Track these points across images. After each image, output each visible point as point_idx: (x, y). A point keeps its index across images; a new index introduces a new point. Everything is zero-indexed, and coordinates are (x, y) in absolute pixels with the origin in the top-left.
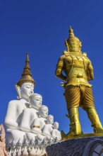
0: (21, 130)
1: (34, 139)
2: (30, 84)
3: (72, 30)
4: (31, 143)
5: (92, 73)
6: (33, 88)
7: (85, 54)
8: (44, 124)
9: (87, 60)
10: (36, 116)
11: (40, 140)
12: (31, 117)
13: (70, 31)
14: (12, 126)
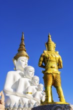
0: (17, 95)
1: (27, 103)
2: (25, 58)
3: (50, 36)
4: (25, 106)
5: (62, 64)
6: (27, 62)
7: (58, 52)
8: (36, 91)
9: (58, 56)
10: (29, 85)
11: (32, 104)
12: (26, 85)
13: (49, 37)
14: (9, 91)
